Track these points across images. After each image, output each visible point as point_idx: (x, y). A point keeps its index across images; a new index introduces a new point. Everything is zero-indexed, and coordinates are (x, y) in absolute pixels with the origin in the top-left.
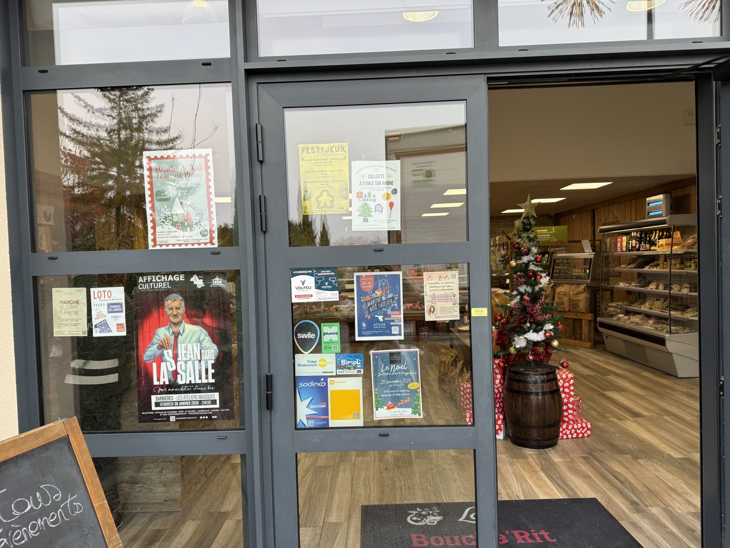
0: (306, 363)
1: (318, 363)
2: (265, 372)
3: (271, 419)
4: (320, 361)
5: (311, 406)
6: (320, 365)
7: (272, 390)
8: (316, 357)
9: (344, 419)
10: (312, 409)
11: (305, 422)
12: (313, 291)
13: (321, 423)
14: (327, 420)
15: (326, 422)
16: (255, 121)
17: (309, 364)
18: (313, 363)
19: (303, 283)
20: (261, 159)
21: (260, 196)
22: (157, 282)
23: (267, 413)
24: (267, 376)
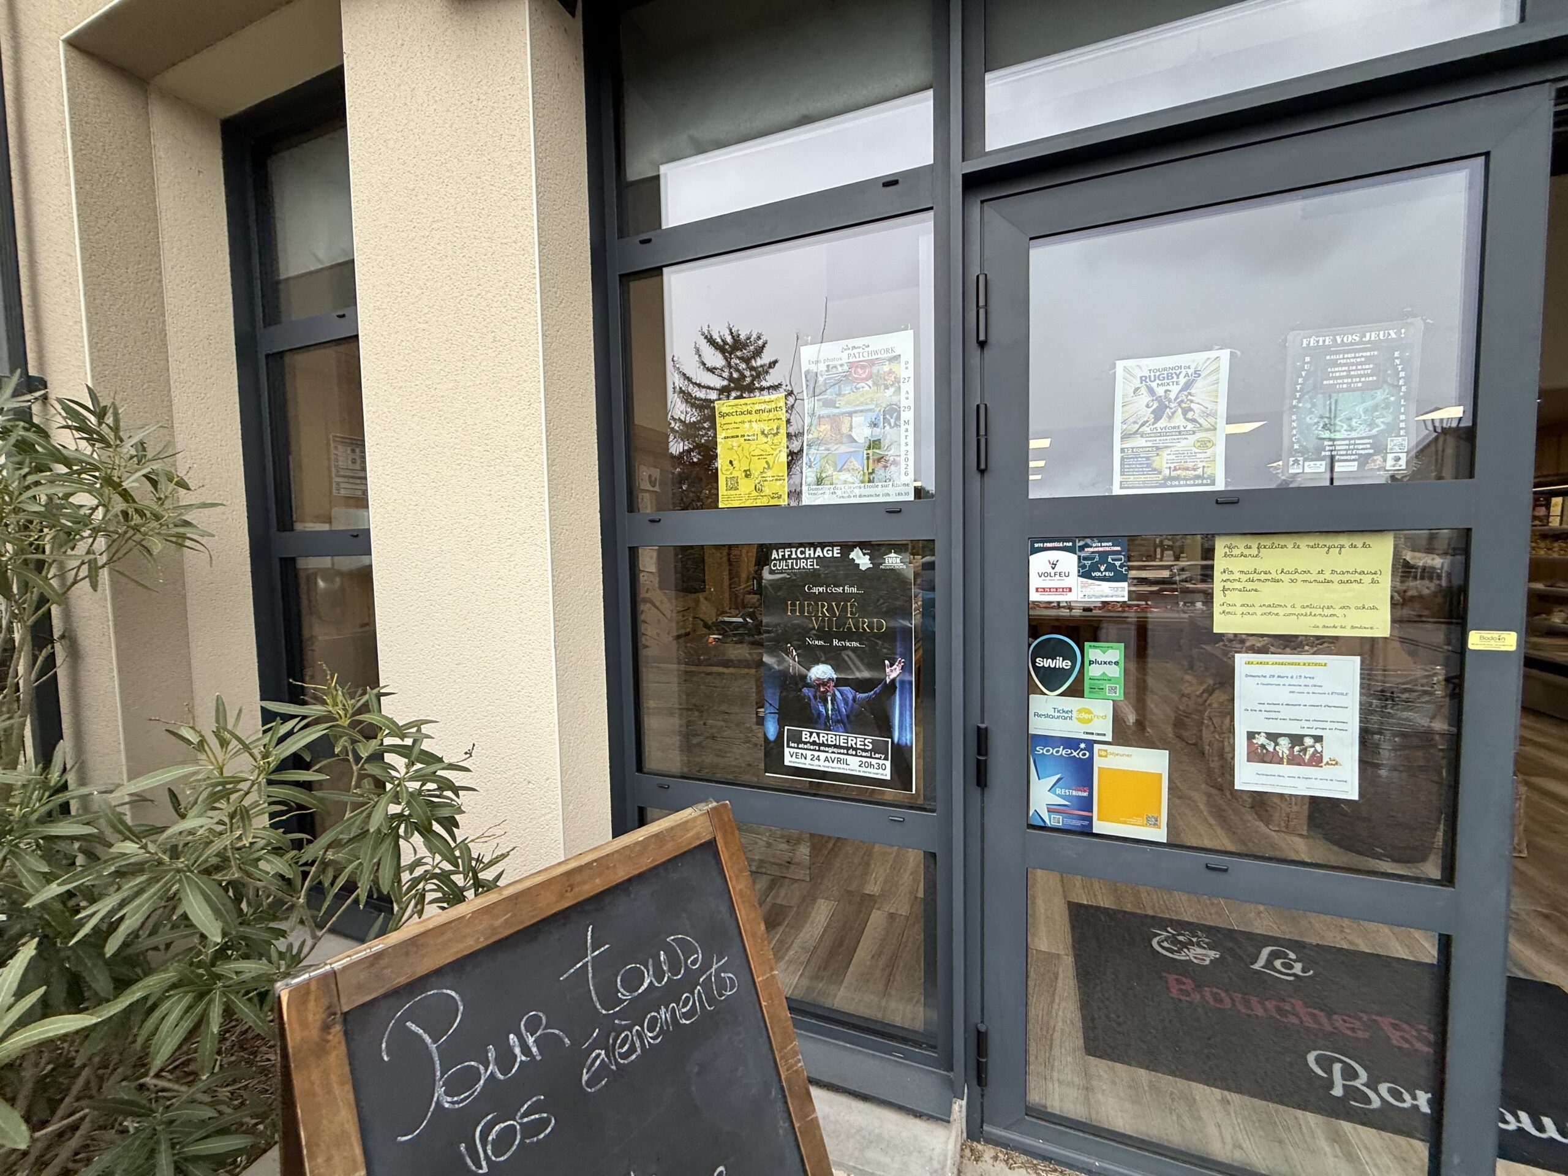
0: (1051, 712)
1: (1075, 715)
2: (975, 721)
3: (983, 802)
4: (1080, 711)
5: (1058, 791)
6: (1079, 720)
7: (986, 754)
8: (1072, 703)
9: (1125, 823)
10: (1059, 796)
11: (1045, 816)
12: (1074, 580)
13: (1079, 823)
14: (1090, 819)
15: (1086, 823)
16: (974, 270)
17: (1056, 714)
18: (1066, 715)
19: (1054, 566)
20: (982, 338)
21: (978, 406)
22: (797, 558)
23: (976, 792)
24: (978, 728)
